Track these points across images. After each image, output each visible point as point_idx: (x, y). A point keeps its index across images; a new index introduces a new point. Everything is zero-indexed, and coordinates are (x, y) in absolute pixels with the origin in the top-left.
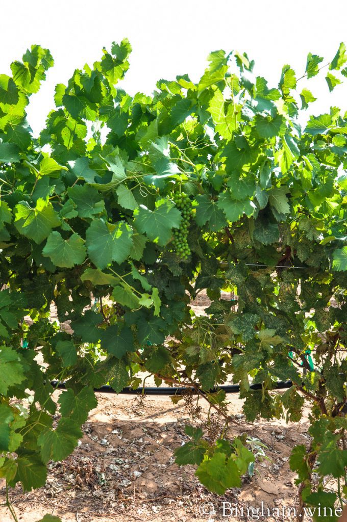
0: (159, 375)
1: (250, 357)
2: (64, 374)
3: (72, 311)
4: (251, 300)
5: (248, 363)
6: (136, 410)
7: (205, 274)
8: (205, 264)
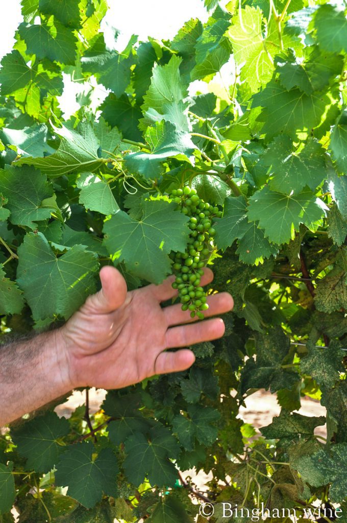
7: (264, 362)
8: (266, 342)
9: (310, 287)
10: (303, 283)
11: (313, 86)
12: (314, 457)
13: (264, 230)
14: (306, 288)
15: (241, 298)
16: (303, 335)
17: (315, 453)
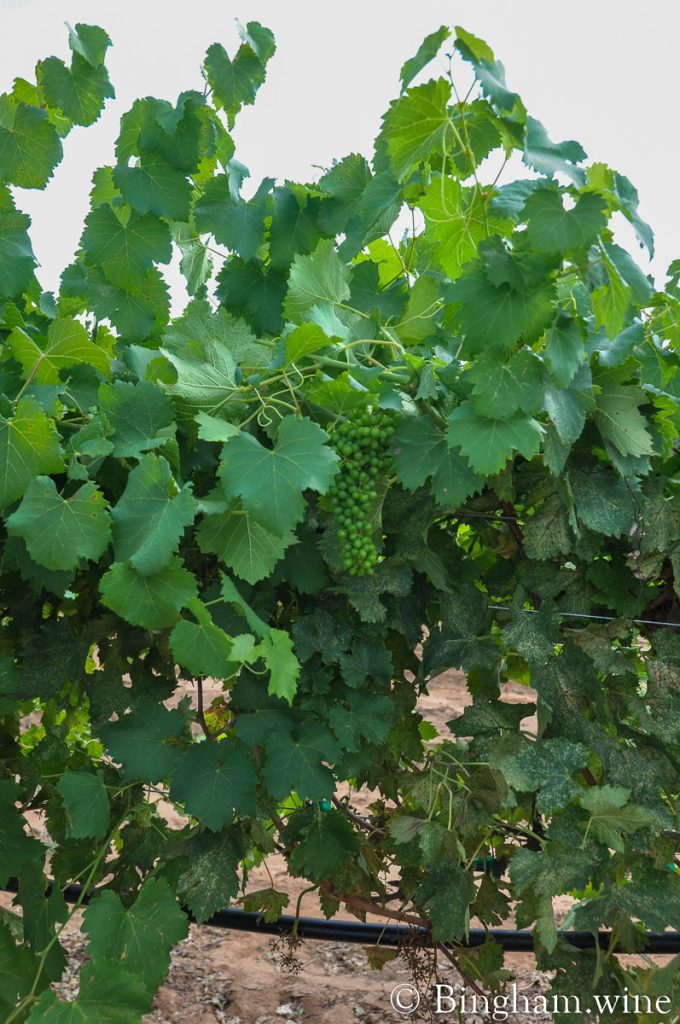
0: (332, 889)
1: (559, 859)
2: (98, 870)
3: (128, 711)
4: (570, 705)
5: (551, 877)
6: (344, 954)
7: (452, 632)
8: (454, 606)
9: (514, 529)
10: (504, 524)
11: (526, 282)
12: (520, 755)
13: (467, 458)
14: (508, 529)
15: (422, 541)
16: (503, 596)
17: (523, 751)
